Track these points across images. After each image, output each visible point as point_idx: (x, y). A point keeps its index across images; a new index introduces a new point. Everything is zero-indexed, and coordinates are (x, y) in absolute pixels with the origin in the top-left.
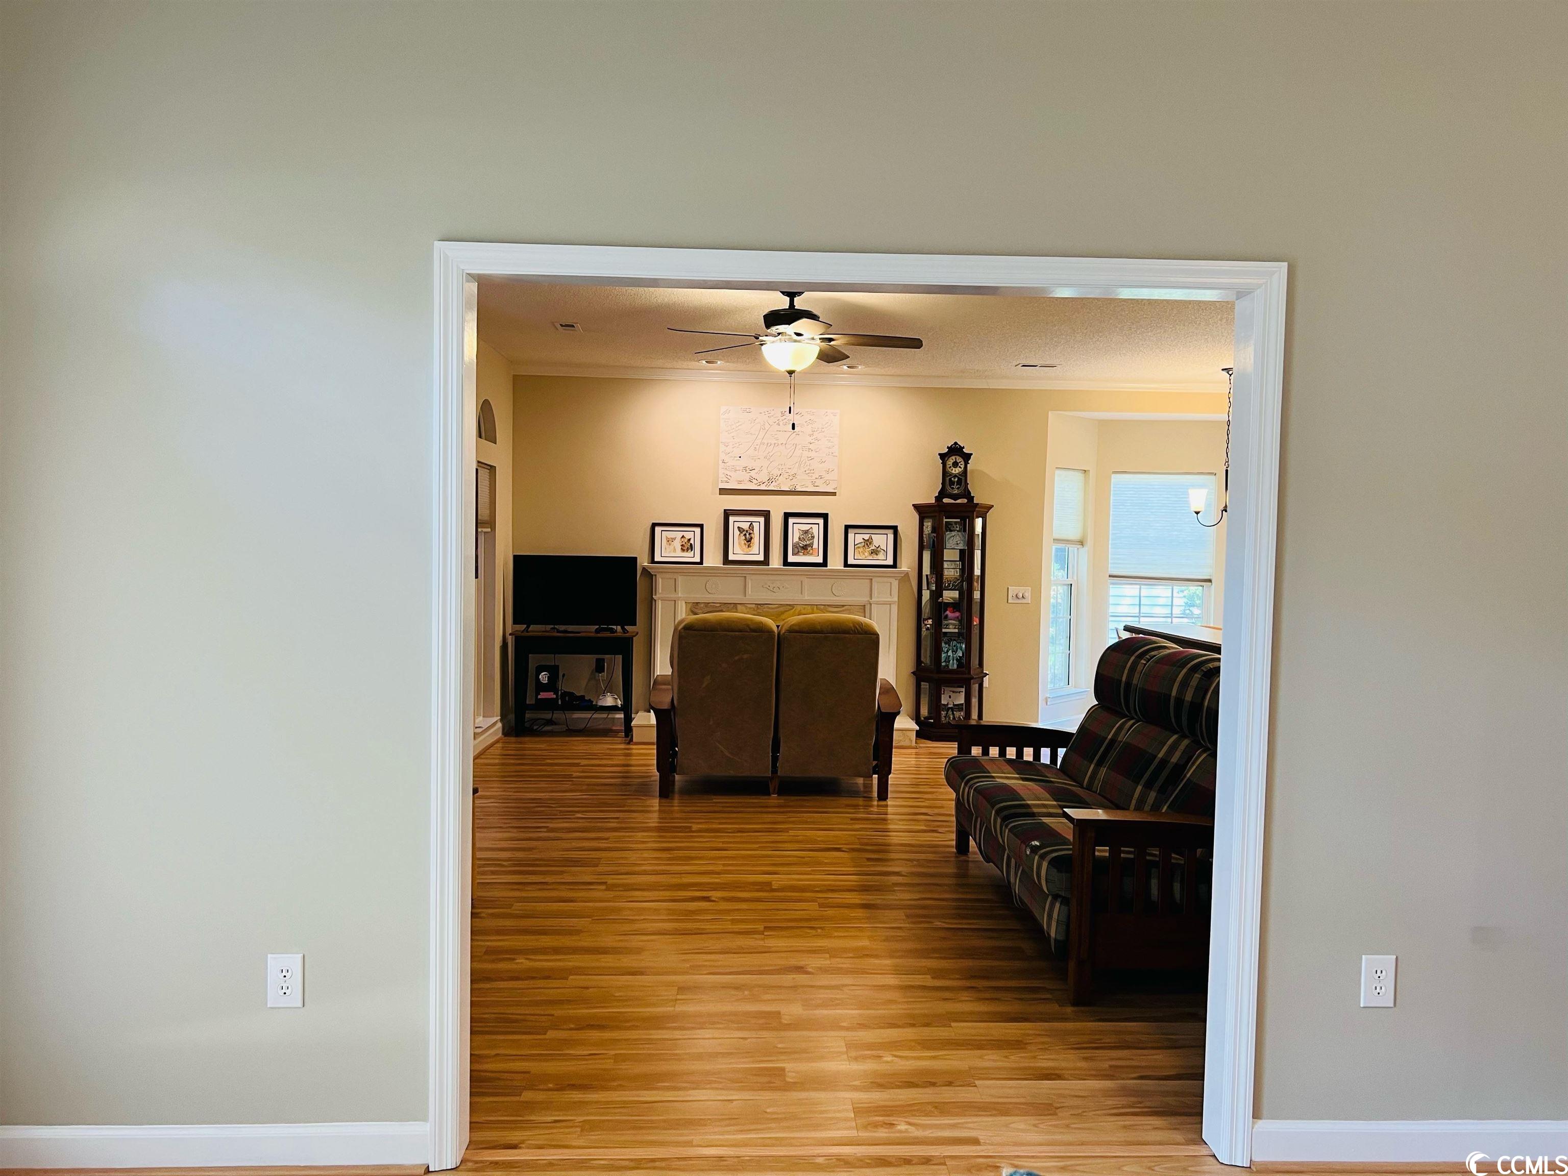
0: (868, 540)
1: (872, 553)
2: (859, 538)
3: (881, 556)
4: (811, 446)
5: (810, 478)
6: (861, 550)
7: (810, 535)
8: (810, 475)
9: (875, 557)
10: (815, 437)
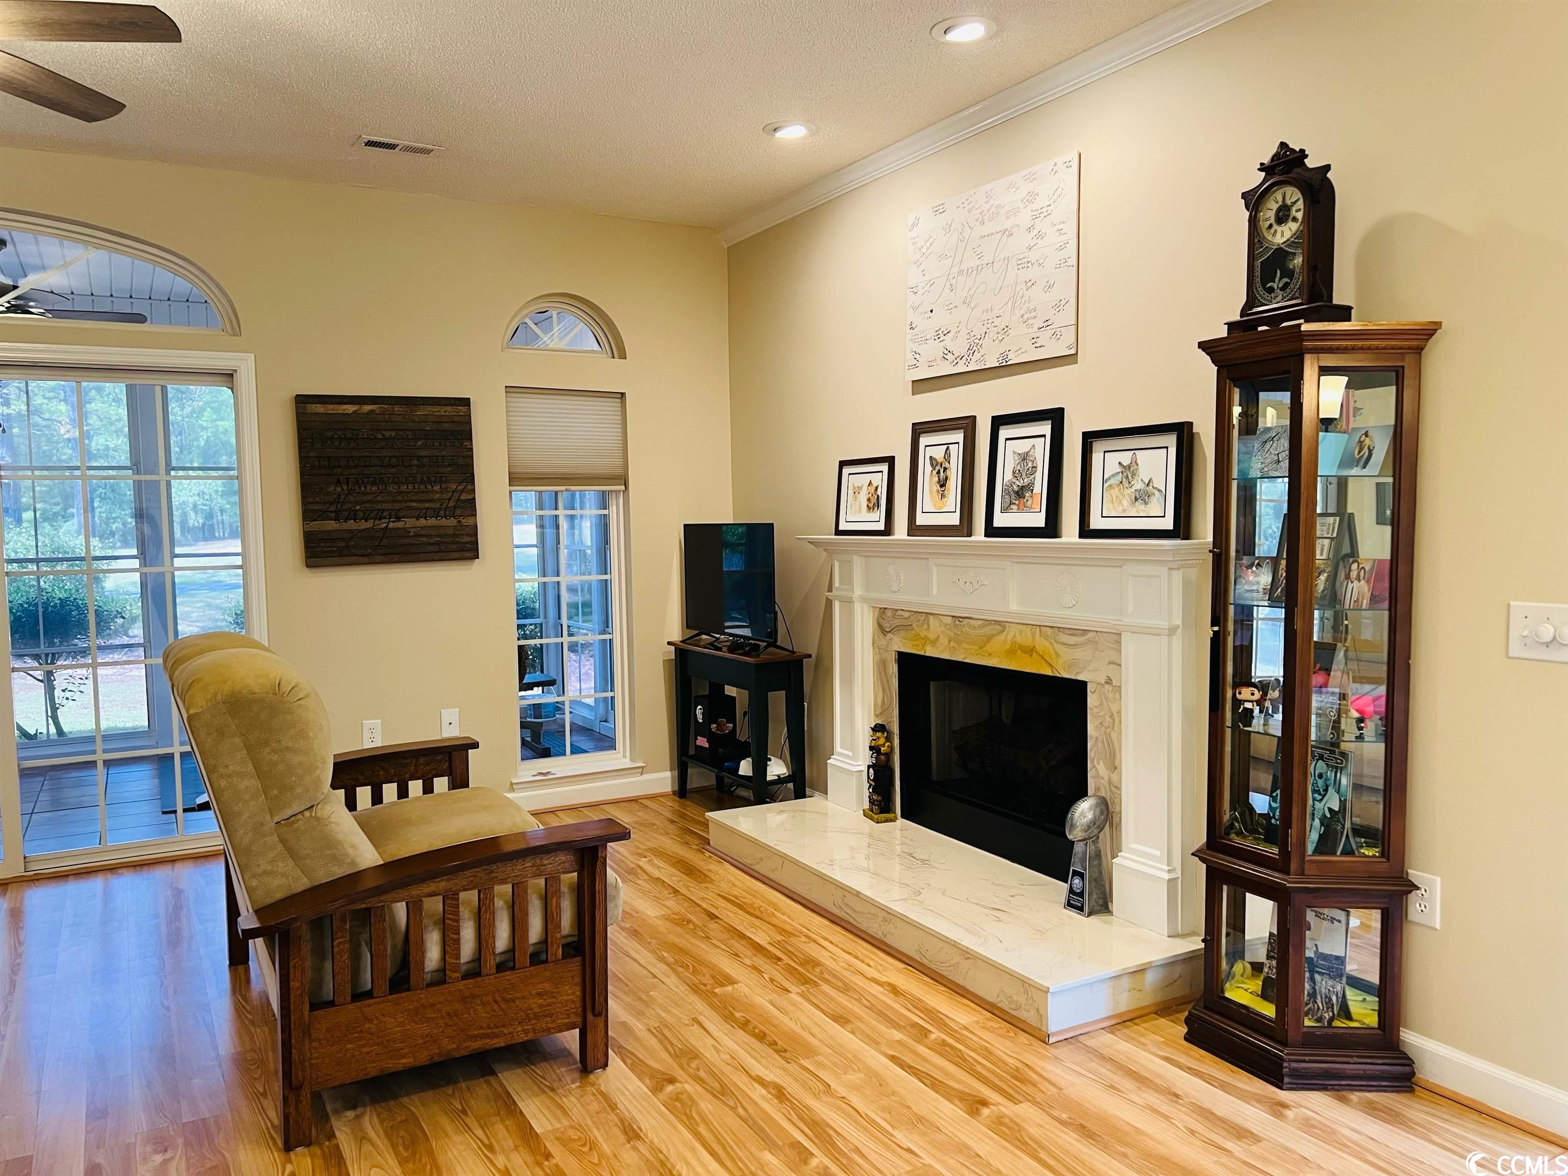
0: (1129, 467)
1: (1136, 499)
2: (1113, 460)
3: (1155, 508)
4: (1033, 256)
5: (1031, 330)
6: (1115, 492)
7: (1030, 465)
8: (1030, 322)
9: (1140, 509)
10: (1036, 232)
